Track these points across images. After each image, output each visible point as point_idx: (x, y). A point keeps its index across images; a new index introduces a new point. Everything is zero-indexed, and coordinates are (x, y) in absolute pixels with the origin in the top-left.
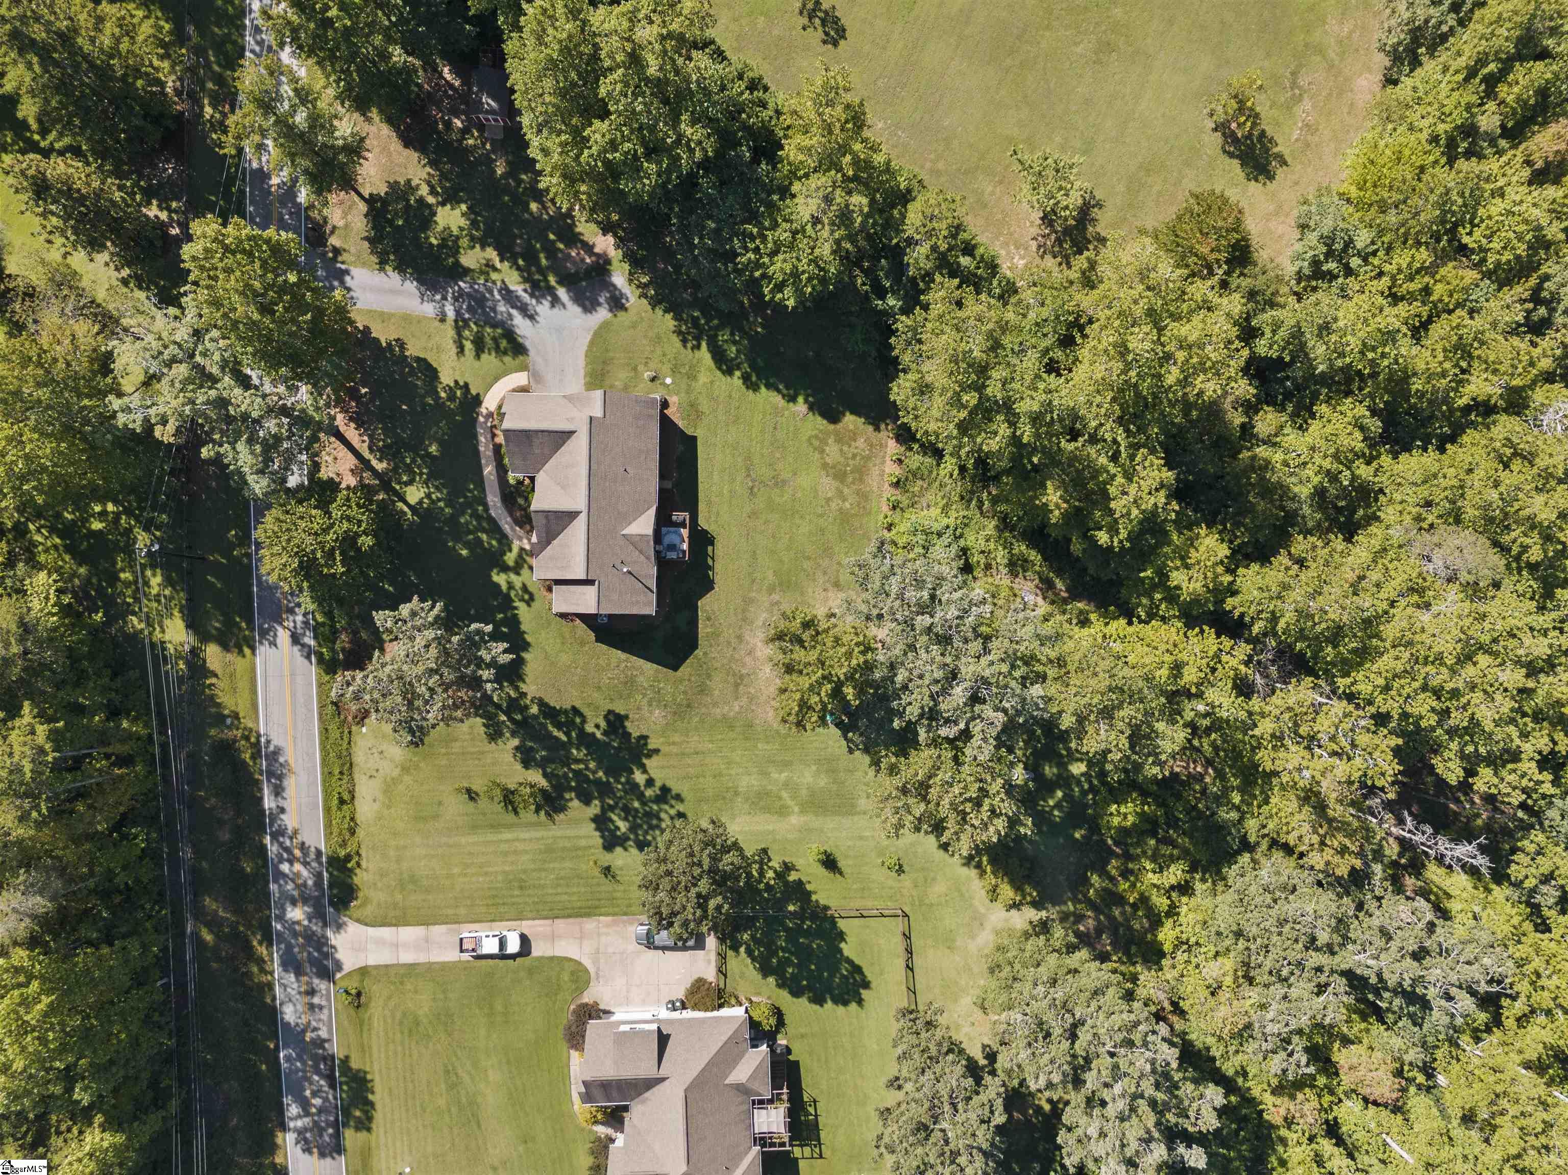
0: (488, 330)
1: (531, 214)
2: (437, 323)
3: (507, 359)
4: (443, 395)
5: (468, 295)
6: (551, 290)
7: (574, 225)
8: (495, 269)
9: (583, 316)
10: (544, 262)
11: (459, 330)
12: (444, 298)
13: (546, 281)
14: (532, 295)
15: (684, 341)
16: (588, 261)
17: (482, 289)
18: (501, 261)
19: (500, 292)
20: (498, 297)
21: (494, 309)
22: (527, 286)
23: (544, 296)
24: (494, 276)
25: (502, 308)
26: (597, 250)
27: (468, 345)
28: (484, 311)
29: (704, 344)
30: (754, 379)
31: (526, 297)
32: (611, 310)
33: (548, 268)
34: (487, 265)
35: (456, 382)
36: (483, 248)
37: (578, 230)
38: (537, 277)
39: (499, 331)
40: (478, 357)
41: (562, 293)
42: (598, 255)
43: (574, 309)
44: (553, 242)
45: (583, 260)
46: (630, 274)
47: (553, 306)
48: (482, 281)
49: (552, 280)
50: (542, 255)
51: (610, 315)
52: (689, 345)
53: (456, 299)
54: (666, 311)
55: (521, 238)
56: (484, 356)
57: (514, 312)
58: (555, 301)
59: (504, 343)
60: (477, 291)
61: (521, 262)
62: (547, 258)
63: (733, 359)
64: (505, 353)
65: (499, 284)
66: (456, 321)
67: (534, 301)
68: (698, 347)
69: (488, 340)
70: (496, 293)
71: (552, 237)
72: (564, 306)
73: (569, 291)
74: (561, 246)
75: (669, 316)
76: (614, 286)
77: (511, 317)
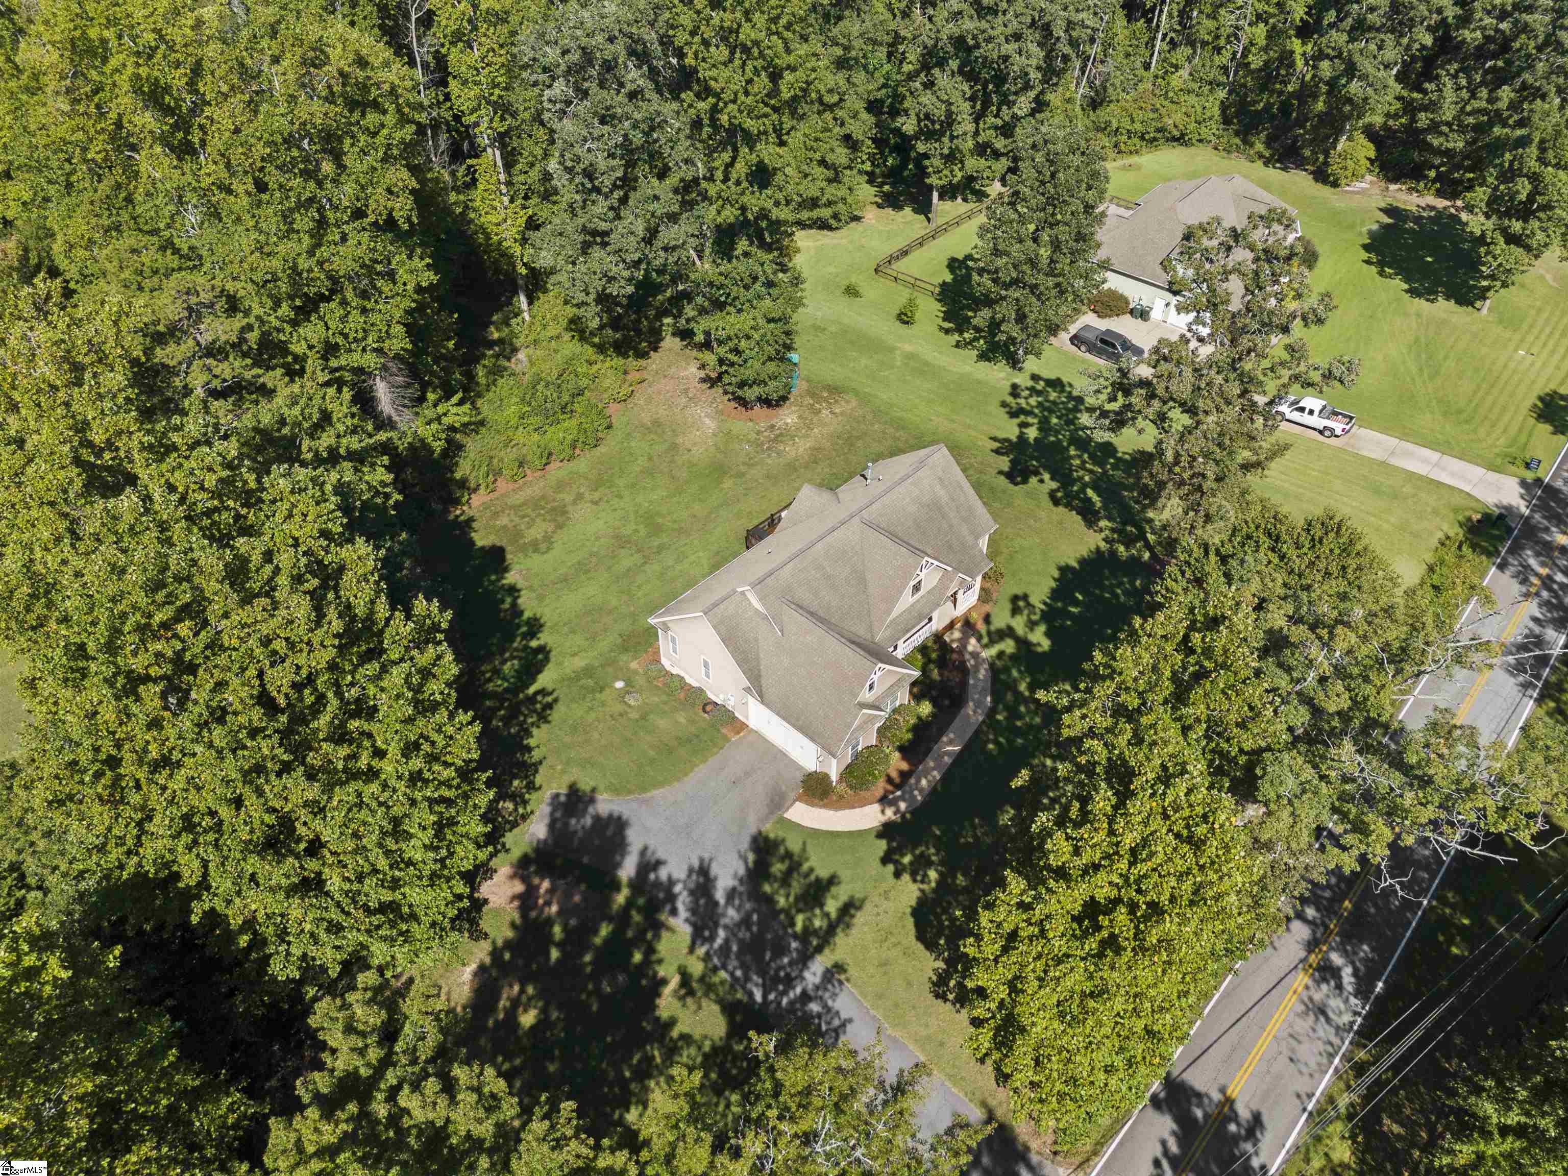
0: (782, 902)
1: (544, 1011)
2: (852, 972)
3: (794, 845)
4: (933, 874)
5: (762, 973)
6: (640, 883)
7: (508, 944)
8: (685, 978)
9: (633, 820)
10: (605, 930)
11: (827, 936)
12: (805, 997)
13: (630, 903)
14: (671, 898)
15: (549, 706)
16: (546, 885)
17: (733, 963)
18: (664, 982)
19: (712, 938)
20: (722, 933)
21: (745, 922)
22: (663, 917)
23: (657, 884)
24: (697, 968)
25: (732, 914)
26: (519, 887)
27: (832, 906)
28: (761, 933)
29: (532, 690)
30: (524, 629)
31: (683, 903)
32: (592, 800)
33: (610, 919)
34: (691, 993)
35: (897, 875)
36: (672, 1022)
37: (510, 934)
38: (636, 917)
39: (767, 888)
40: (833, 880)
41: (627, 870)
42: (525, 879)
43: (635, 839)
44: (560, 945)
45: (551, 891)
46: (515, 825)
47: (659, 863)
48: (723, 974)
49: (621, 898)
50: (598, 941)
51: (599, 797)
52: (549, 699)
53: (789, 982)
54: (529, 749)
55: (598, 991)
56: (823, 873)
57: (720, 896)
58: (648, 865)
59: (778, 868)
60: (744, 966)
61: (638, 957)
62: (596, 932)
63: (520, 658)
64: (788, 855)
65: (701, 951)
66: (819, 949)
67: (678, 888)
68: (543, 692)
69: (797, 887)
70: (719, 941)
71: (555, 954)
72: (644, 852)
73: (618, 865)
74: (557, 930)
75: (532, 742)
76: (552, 826)
77: (731, 894)
